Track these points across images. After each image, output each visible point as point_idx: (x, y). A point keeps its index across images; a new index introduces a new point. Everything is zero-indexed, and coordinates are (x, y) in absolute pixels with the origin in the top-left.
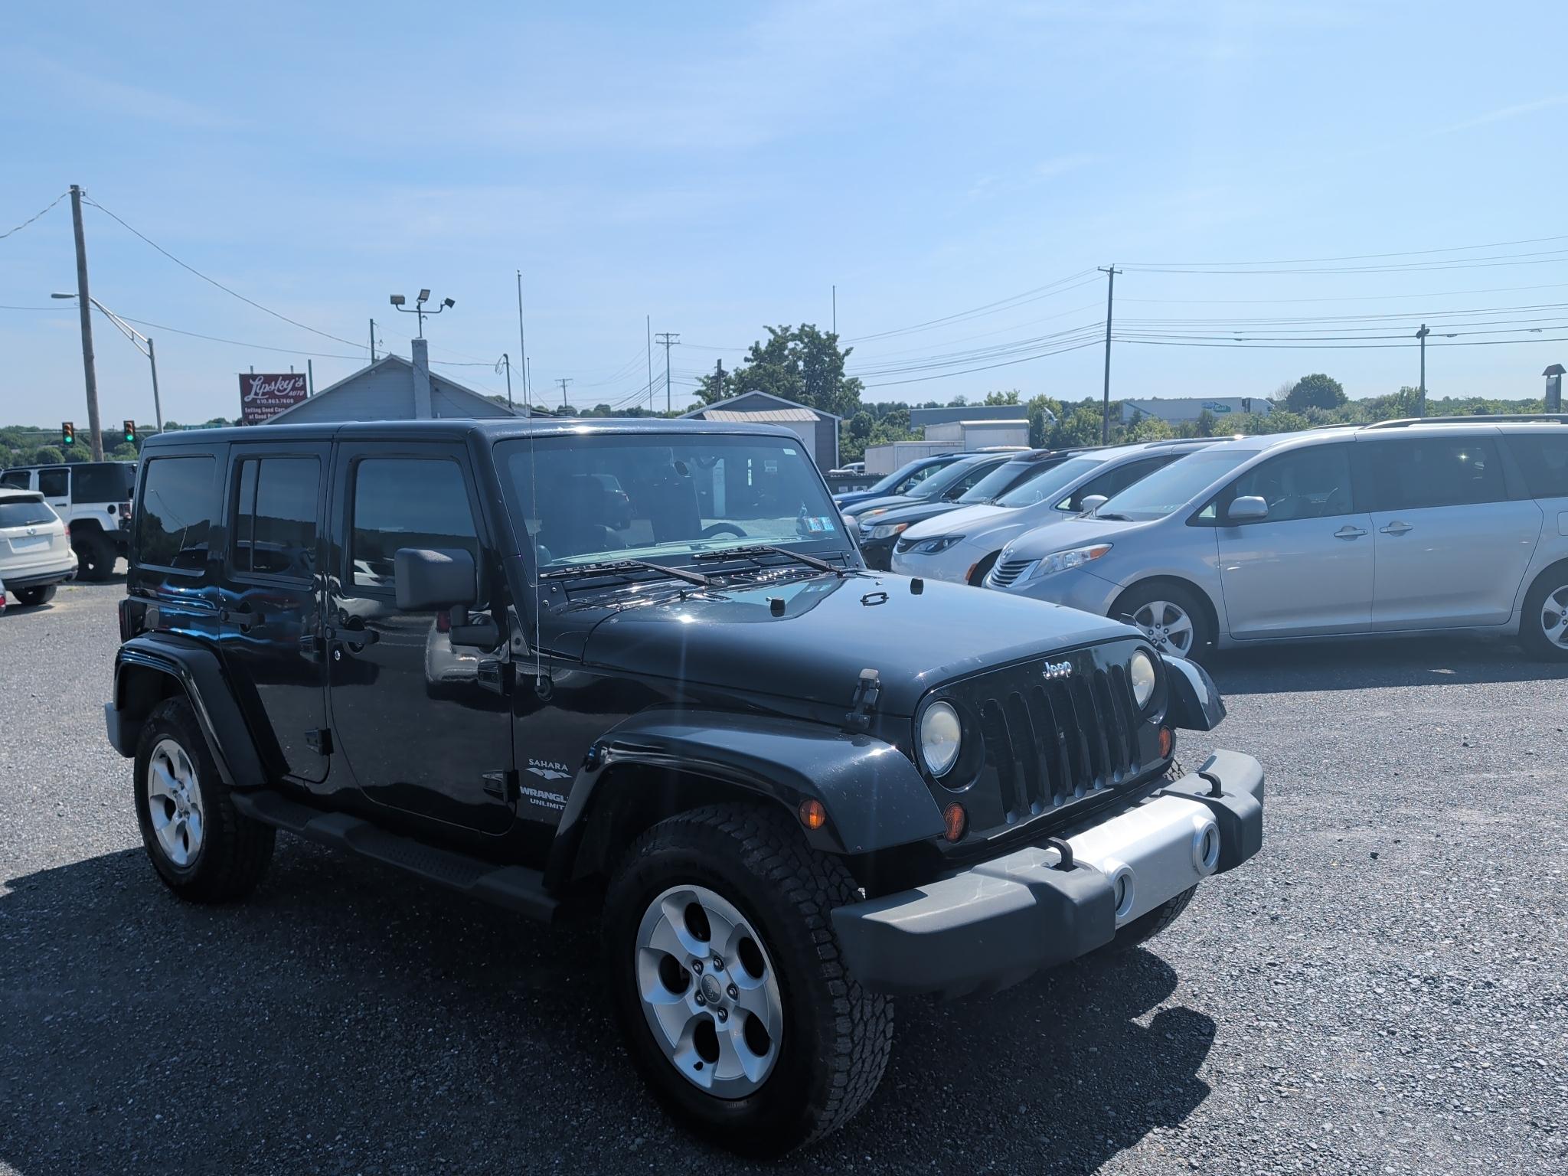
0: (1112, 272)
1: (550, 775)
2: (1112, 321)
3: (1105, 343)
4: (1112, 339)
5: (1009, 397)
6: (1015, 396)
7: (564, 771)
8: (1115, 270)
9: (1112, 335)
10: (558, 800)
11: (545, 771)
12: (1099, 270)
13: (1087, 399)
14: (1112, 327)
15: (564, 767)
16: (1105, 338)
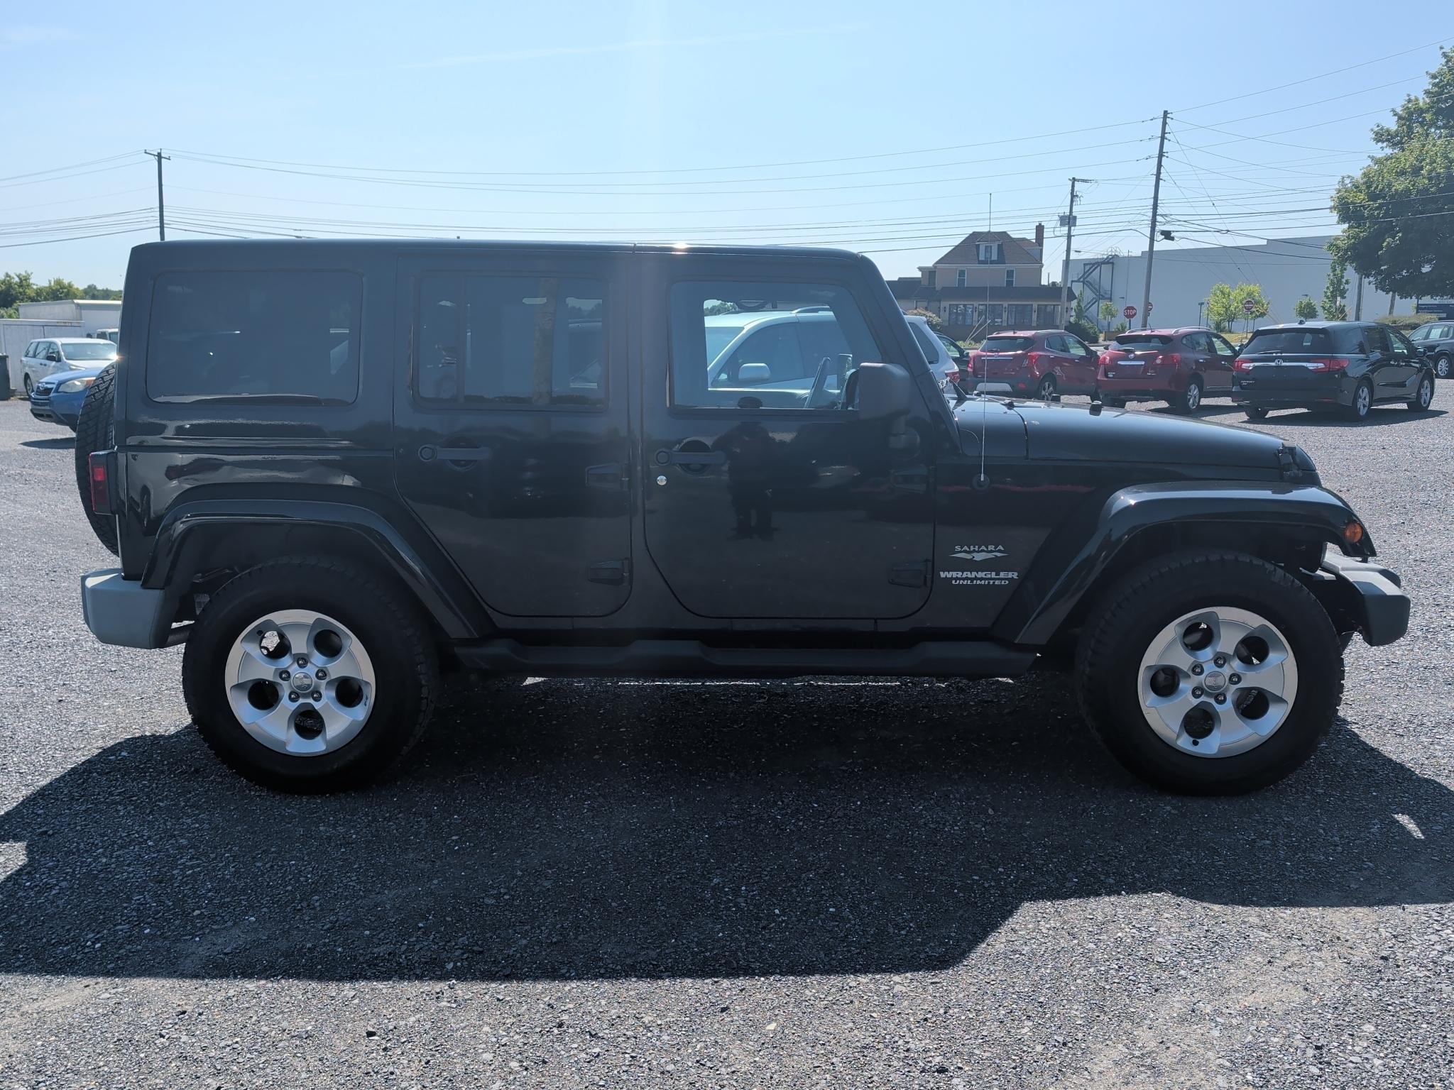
0: (159, 156)
1: (979, 557)
2: (164, 207)
3: (159, 229)
4: (165, 226)
5: (20, 279)
6: (27, 279)
7: (1000, 551)
8: (163, 155)
9: (165, 222)
10: (989, 576)
11: (975, 554)
12: (146, 153)
13: (89, 287)
14: (165, 214)
15: (1000, 547)
16: (159, 225)
